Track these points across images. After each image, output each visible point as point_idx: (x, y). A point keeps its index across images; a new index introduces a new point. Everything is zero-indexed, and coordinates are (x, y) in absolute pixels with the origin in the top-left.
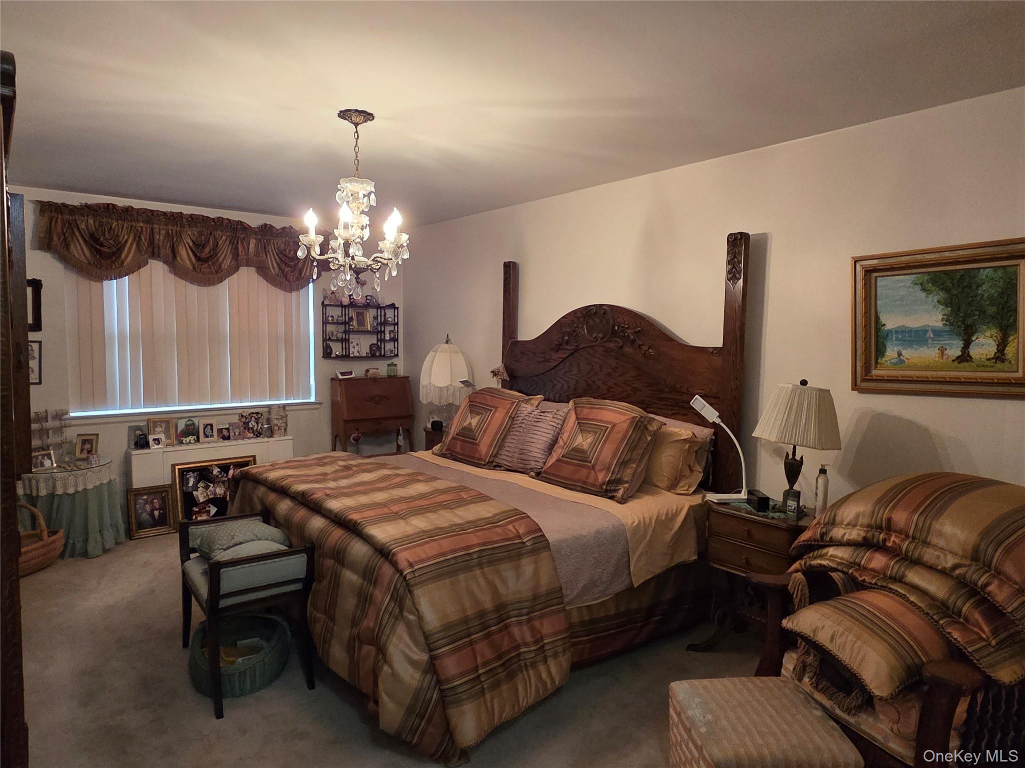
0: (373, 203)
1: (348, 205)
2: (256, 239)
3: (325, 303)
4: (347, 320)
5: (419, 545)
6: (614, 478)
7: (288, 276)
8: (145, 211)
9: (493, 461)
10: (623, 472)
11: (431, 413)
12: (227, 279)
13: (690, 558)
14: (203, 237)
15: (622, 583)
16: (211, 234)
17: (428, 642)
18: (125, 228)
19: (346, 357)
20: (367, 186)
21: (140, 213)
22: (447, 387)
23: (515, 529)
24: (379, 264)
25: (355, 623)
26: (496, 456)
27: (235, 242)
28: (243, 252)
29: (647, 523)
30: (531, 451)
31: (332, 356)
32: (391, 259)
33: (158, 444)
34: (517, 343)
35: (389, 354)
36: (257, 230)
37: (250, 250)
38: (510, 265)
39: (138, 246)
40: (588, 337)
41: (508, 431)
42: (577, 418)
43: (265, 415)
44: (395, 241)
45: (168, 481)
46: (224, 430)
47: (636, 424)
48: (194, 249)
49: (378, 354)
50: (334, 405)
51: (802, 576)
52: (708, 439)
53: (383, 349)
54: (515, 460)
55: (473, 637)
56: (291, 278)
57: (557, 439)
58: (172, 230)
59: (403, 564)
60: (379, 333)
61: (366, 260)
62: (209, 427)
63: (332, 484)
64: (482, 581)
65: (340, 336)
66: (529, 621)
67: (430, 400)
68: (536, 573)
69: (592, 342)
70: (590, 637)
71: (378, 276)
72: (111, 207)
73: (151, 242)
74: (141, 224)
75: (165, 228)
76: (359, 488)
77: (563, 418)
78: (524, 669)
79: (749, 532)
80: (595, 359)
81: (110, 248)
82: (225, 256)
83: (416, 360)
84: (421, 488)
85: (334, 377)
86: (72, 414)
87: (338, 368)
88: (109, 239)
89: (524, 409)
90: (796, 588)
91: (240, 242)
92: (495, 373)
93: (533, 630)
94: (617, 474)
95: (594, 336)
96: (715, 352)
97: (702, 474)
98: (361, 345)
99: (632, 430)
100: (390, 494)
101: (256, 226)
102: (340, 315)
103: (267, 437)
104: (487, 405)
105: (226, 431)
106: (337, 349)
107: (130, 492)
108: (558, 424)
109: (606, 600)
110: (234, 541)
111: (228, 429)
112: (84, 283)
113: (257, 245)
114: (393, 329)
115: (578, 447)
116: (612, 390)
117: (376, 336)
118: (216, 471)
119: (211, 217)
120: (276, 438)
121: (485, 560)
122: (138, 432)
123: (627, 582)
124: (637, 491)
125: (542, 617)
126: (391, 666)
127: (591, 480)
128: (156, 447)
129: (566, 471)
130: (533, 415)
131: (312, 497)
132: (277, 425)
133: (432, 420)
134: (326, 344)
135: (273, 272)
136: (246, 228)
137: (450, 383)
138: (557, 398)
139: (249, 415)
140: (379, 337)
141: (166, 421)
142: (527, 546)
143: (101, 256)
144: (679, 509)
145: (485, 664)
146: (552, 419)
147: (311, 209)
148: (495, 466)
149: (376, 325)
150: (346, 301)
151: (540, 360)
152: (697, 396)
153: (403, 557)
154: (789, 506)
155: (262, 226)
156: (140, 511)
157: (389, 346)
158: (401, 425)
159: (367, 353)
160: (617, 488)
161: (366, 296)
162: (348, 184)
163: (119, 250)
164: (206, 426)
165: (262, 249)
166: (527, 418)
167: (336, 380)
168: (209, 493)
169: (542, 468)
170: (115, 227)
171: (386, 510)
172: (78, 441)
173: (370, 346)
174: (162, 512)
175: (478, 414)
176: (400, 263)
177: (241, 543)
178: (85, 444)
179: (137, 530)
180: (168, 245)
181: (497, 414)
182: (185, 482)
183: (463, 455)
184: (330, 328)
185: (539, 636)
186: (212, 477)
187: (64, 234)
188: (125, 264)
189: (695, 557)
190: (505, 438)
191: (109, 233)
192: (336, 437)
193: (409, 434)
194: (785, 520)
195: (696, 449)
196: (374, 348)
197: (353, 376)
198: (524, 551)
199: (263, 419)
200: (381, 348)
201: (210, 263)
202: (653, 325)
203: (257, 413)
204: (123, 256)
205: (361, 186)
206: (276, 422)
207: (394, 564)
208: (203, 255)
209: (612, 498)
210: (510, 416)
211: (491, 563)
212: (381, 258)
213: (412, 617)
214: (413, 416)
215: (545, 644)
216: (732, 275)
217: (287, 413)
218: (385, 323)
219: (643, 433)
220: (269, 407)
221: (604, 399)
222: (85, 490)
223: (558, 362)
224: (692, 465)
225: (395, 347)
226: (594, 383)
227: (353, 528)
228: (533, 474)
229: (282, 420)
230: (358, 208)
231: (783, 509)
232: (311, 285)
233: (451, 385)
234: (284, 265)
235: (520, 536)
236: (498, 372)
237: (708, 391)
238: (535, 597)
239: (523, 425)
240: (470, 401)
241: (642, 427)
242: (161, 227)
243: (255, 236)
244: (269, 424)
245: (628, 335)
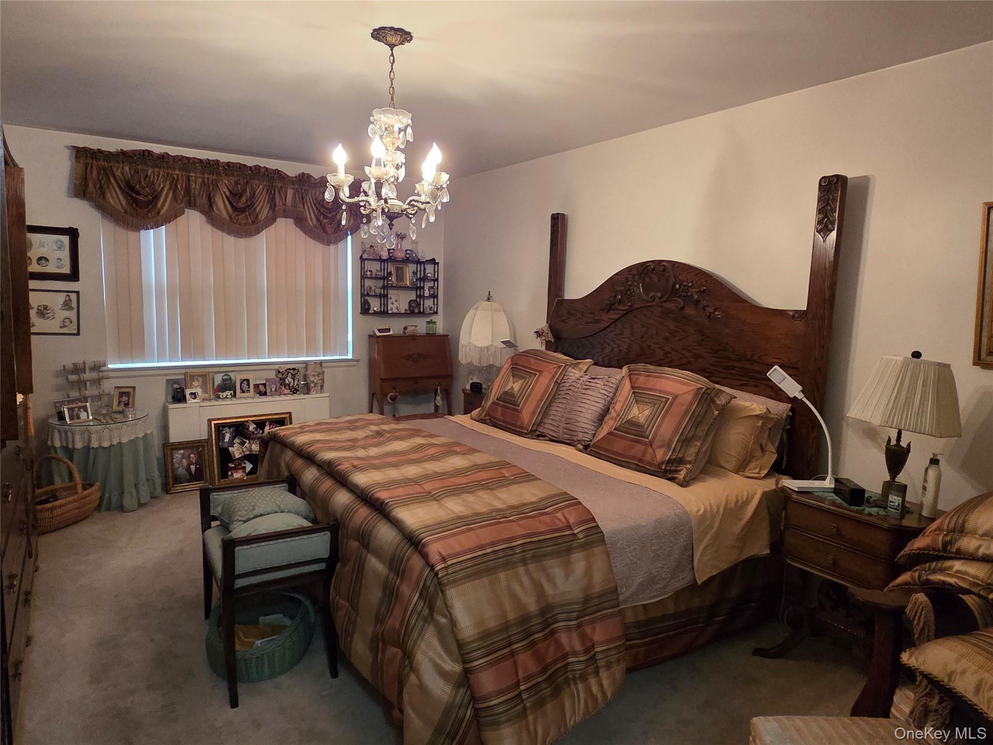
0: (410, 138)
1: (382, 140)
2: (293, 189)
3: (364, 257)
4: (386, 275)
5: (454, 535)
6: (674, 457)
7: (326, 227)
8: (181, 158)
9: (536, 430)
10: (685, 452)
11: (470, 373)
12: (264, 231)
13: (761, 552)
14: (239, 186)
15: (683, 579)
16: (247, 182)
17: (462, 652)
18: (161, 175)
19: (384, 313)
20: (403, 118)
21: (176, 160)
22: (488, 348)
23: (565, 518)
24: (416, 208)
25: (379, 619)
26: (539, 425)
27: (273, 192)
28: (280, 202)
29: (715, 511)
30: (579, 422)
31: (370, 312)
32: (429, 203)
33: (194, 399)
34: (563, 302)
35: (428, 311)
36: (295, 179)
37: (287, 201)
38: (558, 218)
39: (174, 193)
40: (644, 296)
41: (554, 398)
42: (632, 387)
43: (302, 371)
44: (433, 182)
45: (205, 436)
46: (260, 386)
47: (702, 397)
48: (230, 199)
49: (416, 311)
50: (372, 363)
51: (926, 598)
52: (785, 415)
53: (422, 306)
54: (561, 430)
55: (515, 646)
56: (329, 231)
57: (609, 409)
58: (208, 178)
59: (434, 558)
60: (417, 288)
61: (401, 203)
62: (245, 382)
63: (361, 453)
64: (525, 579)
65: (378, 291)
66: (579, 626)
67: (470, 361)
68: (589, 570)
69: (649, 302)
70: (646, 640)
71: (414, 222)
72: (146, 153)
73: (188, 191)
74: (177, 172)
75: (202, 176)
76: (389, 460)
77: (615, 386)
78: (572, 682)
79: (838, 530)
80: (651, 321)
81: (146, 196)
82: (262, 207)
83: (456, 317)
84: (457, 462)
85: (372, 333)
86: (110, 366)
87: (376, 325)
88: (145, 188)
89: (571, 374)
90: (918, 614)
91: (277, 192)
92: (539, 334)
93: (583, 638)
94: (679, 452)
95: (652, 295)
96: (796, 315)
97: (776, 456)
98: (400, 301)
99: (696, 403)
100: (424, 468)
101: (294, 176)
102: (379, 269)
103: (304, 394)
104: (530, 369)
105: (263, 387)
106: (375, 305)
107: (167, 446)
108: (610, 392)
109: (664, 599)
110: (255, 513)
111: (264, 385)
112: (122, 233)
113: (294, 196)
114: (432, 285)
115: (633, 420)
116: (669, 355)
117: (415, 292)
118: (252, 427)
119: (248, 165)
120: (313, 395)
121: (529, 555)
122: (176, 386)
123: (689, 578)
124: (701, 472)
125: (593, 622)
126: (419, 677)
127: (648, 457)
128: (194, 401)
129: (619, 446)
130: (581, 381)
131: (338, 467)
132: (313, 382)
133: (471, 382)
134: (364, 299)
135: (311, 223)
136: (283, 177)
137: (490, 344)
138: (606, 363)
139: (286, 371)
140: (418, 294)
141: (203, 375)
142: (580, 539)
143: (137, 205)
144: (750, 496)
145: (528, 678)
146: (603, 387)
147: (341, 144)
148: (538, 436)
149: (415, 280)
150: (385, 255)
151: (590, 320)
152: (776, 367)
153: (435, 549)
154: (891, 502)
155: (300, 175)
156: (177, 465)
157: (429, 303)
158: (439, 385)
159: (406, 310)
160: (679, 469)
161: (406, 251)
162: (382, 116)
163: (156, 198)
164: (242, 382)
165: (299, 200)
166: (574, 384)
167: (374, 337)
168: (244, 450)
169: (591, 441)
170: (151, 175)
171: (418, 488)
172: (115, 393)
173: (410, 303)
174: (198, 466)
175: (521, 378)
176: (439, 208)
177: (262, 515)
178: (122, 397)
179: (174, 484)
180: (205, 194)
181: (541, 379)
182: (221, 438)
183: (504, 421)
184: (368, 283)
185: (589, 644)
186: (247, 433)
187: (100, 181)
188: (161, 213)
189: (768, 551)
190: (550, 405)
191: (145, 180)
192: (373, 396)
193: (447, 395)
194: (884, 518)
195: (769, 426)
196: (413, 305)
197: (391, 333)
198: (575, 544)
199: (300, 376)
200: (420, 304)
201: (247, 213)
202: (722, 284)
203: (294, 369)
204: (159, 204)
205: (397, 117)
206: (312, 379)
207: (425, 557)
208: (241, 205)
209: (672, 479)
210: (556, 382)
211: (537, 558)
212: (417, 201)
213: (443, 620)
214: (451, 376)
215: (597, 652)
216: (823, 228)
217: (324, 369)
218: (424, 279)
219: (709, 406)
220: (306, 363)
221: (660, 365)
222: (120, 443)
223: (610, 323)
224: (763, 444)
225: (434, 304)
226: (649, 347)
227: (380, 509)
228: (580, 446)
229: (319, 377)
230: (393, 144)
231: (882, 502)
232: (349, 238)
233: (492, 345)
234: (322, 217)
235: (570, 526)
236: (543, 333)
237: (786, 360)
238: (587, 600)
239: (571, 393)
240: (512, 364)
241: (709, 400)
242: (197, 175)
243: (292, 186)
244: (305, 380)
245: (692, 295)
